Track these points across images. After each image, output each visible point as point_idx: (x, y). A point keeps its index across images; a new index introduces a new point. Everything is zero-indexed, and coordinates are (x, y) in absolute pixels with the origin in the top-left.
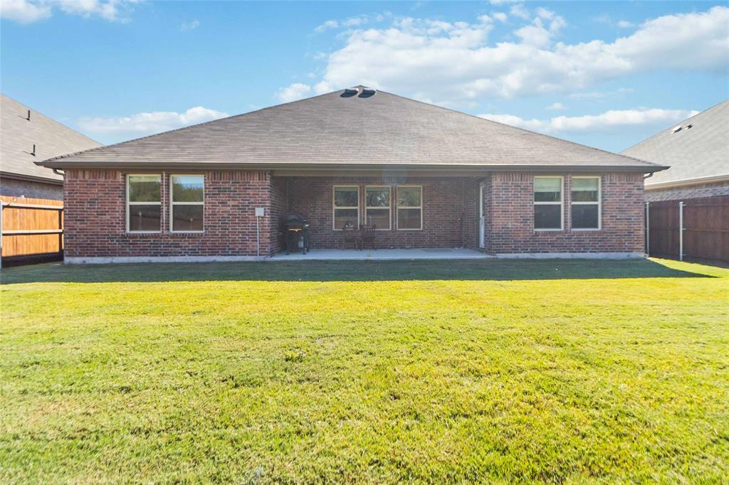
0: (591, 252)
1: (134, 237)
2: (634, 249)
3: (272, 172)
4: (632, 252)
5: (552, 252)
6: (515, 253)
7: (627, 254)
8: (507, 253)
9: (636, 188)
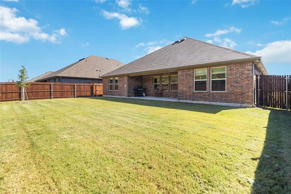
0: (219, 102)
1: (111, 91)
2: (245, 102)
3: (128, 76)
4: (244, 103)
5: (201, 101)
6: (186, 100)
7: (240, 104)
8: (183, 100)
9: (246, 70)
